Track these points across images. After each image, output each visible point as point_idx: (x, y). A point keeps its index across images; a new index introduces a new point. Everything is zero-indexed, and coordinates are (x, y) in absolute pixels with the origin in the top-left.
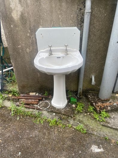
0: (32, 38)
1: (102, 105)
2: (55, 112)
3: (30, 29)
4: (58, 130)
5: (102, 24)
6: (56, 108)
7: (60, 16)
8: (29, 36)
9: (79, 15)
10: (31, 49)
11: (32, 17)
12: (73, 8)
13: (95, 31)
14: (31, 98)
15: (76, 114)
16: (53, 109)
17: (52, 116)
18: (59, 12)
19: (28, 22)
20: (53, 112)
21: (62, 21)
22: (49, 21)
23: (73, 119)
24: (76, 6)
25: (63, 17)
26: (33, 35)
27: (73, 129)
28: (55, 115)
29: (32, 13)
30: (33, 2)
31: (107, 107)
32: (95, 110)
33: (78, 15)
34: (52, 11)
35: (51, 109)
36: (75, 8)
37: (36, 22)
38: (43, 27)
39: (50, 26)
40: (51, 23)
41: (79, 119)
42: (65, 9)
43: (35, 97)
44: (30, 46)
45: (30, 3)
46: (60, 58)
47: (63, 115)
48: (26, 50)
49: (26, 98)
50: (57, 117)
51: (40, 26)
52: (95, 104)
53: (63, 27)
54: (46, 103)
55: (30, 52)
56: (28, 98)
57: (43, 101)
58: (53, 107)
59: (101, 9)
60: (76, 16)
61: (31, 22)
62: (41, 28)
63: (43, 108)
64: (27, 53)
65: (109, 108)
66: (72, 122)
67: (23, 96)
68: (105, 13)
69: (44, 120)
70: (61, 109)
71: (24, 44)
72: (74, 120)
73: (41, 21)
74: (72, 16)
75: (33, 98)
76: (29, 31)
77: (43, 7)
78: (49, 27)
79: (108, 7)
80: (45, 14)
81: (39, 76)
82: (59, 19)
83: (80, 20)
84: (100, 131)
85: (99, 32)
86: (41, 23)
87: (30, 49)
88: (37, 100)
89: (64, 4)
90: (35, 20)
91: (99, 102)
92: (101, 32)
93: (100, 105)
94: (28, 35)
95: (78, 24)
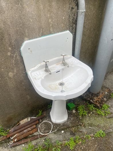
0: (15, 56)
1: (98, 99)
2: (63, 130)
3: (11, 45)
4: (81, 148)
5: (91, 22)
6: (60, 124)
7: (50, 20)
8: (11, 56)
9: (71, 15)
10: (15, 71)
11: (11, 27)
12: (65, 8)
13: (85, 31)
14: (25, 127)
15: (82, 120)
16: (58, 126)
17: (62, 136)
18: (48, 15)
19: (6, 36)
20: (60, 130)
21: (52, 26)
22: (37, 29)
23: (83, 126)
24: (68, 5)
25: (54, 20)
26: (16, 53)
27: (93, 138)
28: (64, 132)
29: (11, 22)
30: (11, 4)
31: (103, 99)
32: (96, 106)
33: (69, 16)
34: (40, 15)
35: (57, 128)
36: (67, 7)
37: (19, 33)
38: (30, 39)
39: (38, 35)
40: (40, 32)
41: (88, 124)
42: (55, 11)
43: (30, 124)
44: (13, 69)
45: (5, 6)
46: (60, 71)
47: (72, 127)
48: (8, 75)
49: (19, 131)
50: (68, 134)
51: (26, 38)
52: (93, 101)
53: (54, 33)
54: (45, 123)
55: (14, 76)
56: (22, 129)
57: (41, 123)
58: (56, 124)
59: (91, 6)
60: (68, 17)
61: (12, 35)
62: (27, 40)
63: (47, 131)
64: (10, 78)
65: (105, 99)
66: (84, 130)
67: (14, 132)
68: (94, 10)
69: (60, 147)
70: (65, 122)
71: (4, 69)
72: (85, 126)
73: (26, 31)
74: (63, 18)
75: (28, 126)
76: (10, 49)
77: (28, 10)
78: (37, 38)
79: (96, 3)
80: (31, 21)
81: (28, 99)
82: (49, 24)
83: (71, 22)
84: (111, 125)
85: (88, 31)
86: (27, 34)
87: (13, 72)
88: (35, 126)
89: (54, 4)
90: (17, 31)
91: (94, 97)
92: (90, 30)
93: (97, 100)
94: (9, 54)
95: (70, 27)
